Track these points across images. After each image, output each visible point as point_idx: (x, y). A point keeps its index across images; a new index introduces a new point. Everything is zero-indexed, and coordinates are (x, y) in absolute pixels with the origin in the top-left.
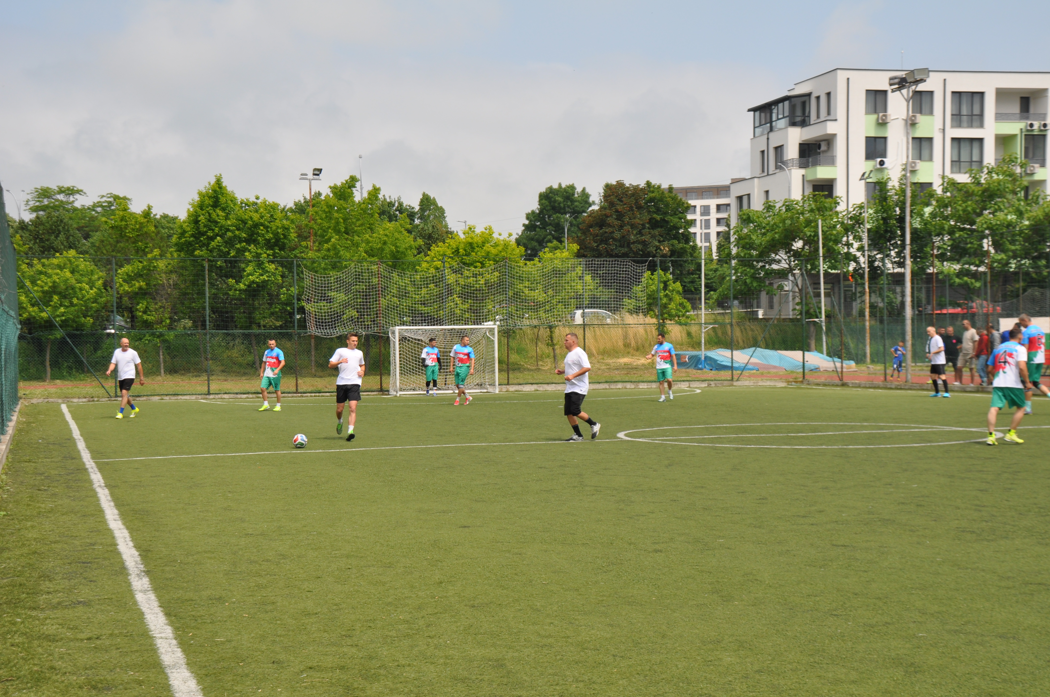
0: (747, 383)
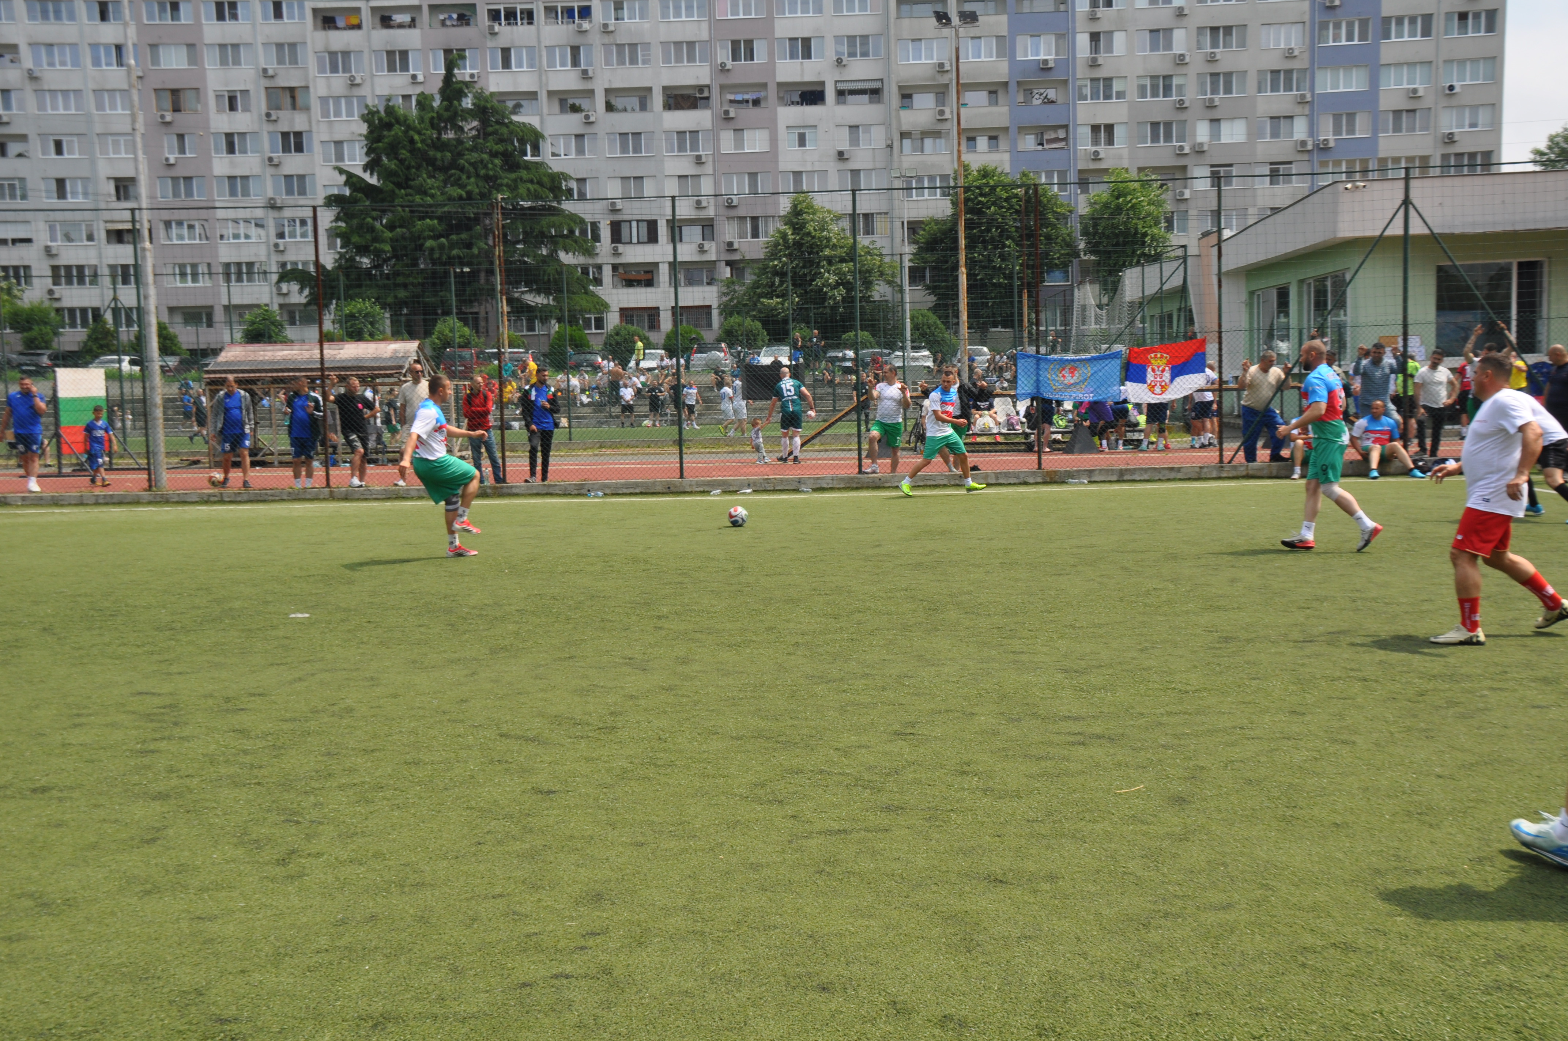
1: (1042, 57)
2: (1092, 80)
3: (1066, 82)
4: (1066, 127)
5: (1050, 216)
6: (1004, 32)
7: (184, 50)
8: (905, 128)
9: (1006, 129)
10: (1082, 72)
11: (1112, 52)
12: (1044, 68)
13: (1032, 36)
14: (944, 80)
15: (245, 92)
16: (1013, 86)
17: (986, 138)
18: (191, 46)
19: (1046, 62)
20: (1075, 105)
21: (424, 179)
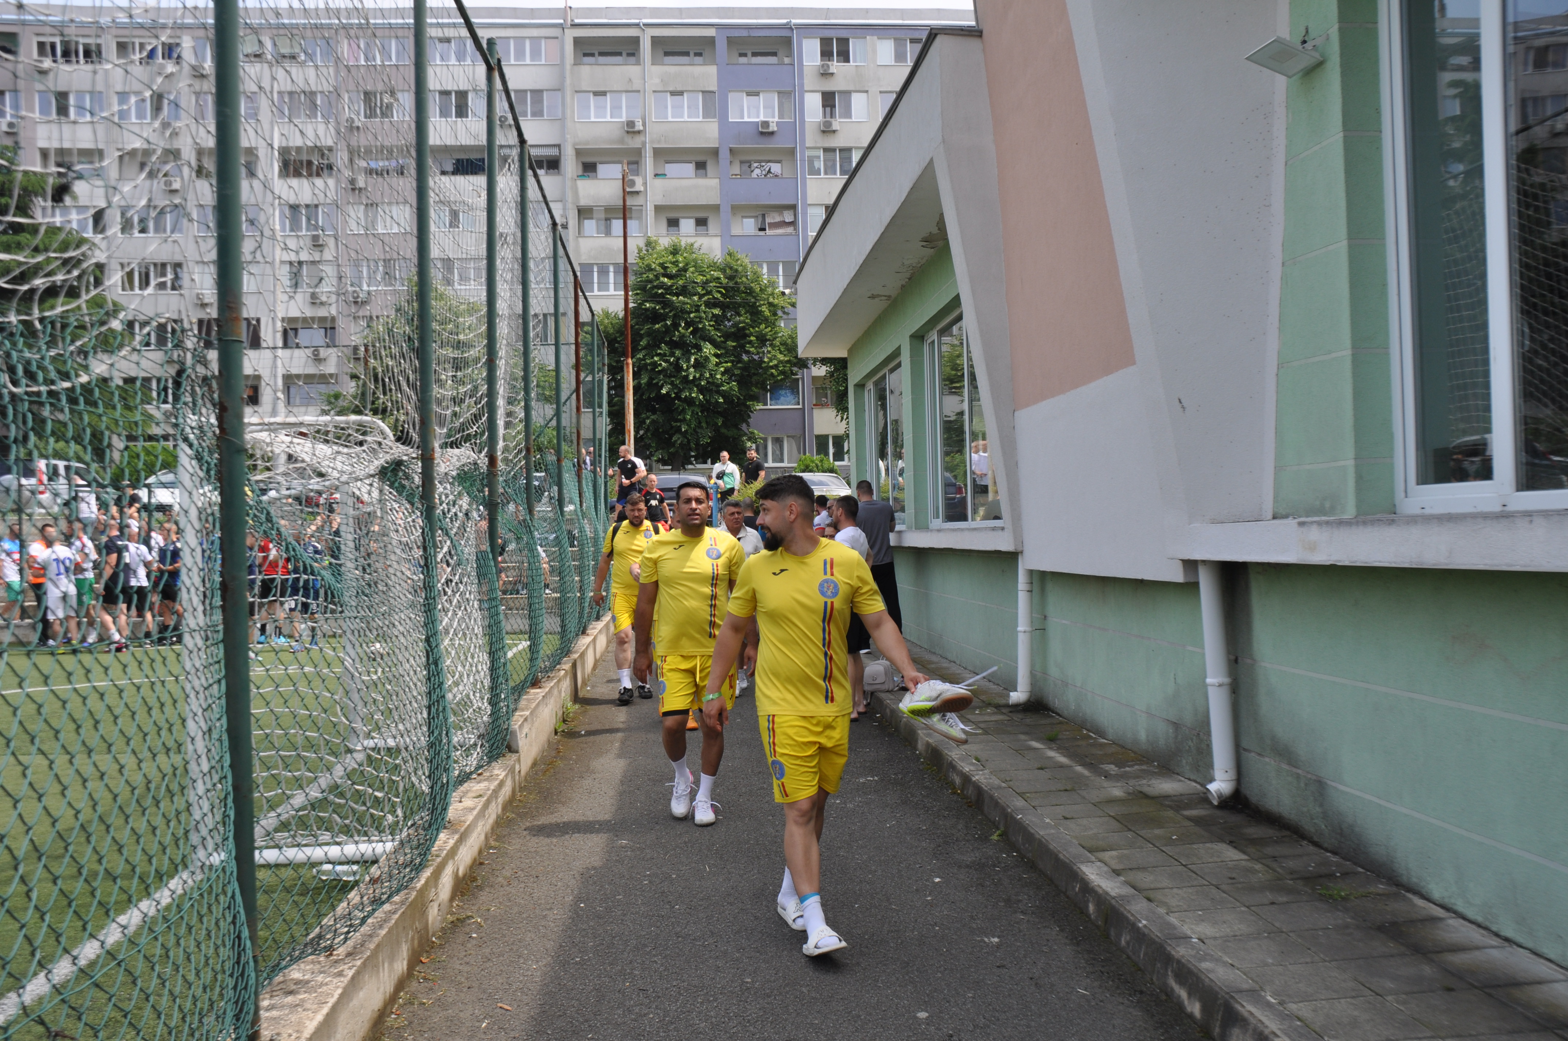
1: (762, 118)
2: (826, 150)
3: (792, 152)
4: (793, 207)
5: (764, 308)
6: (713, 87)
8: (583, 202)
9: (716, 208)
10: (812, 138)
11: (850, 117)
12: (764, 132)
13: (749, 94)
14: (634, 143)
16: (724, 154)
17: (692, 222)
19: (766, 124)
20: (804, 179)
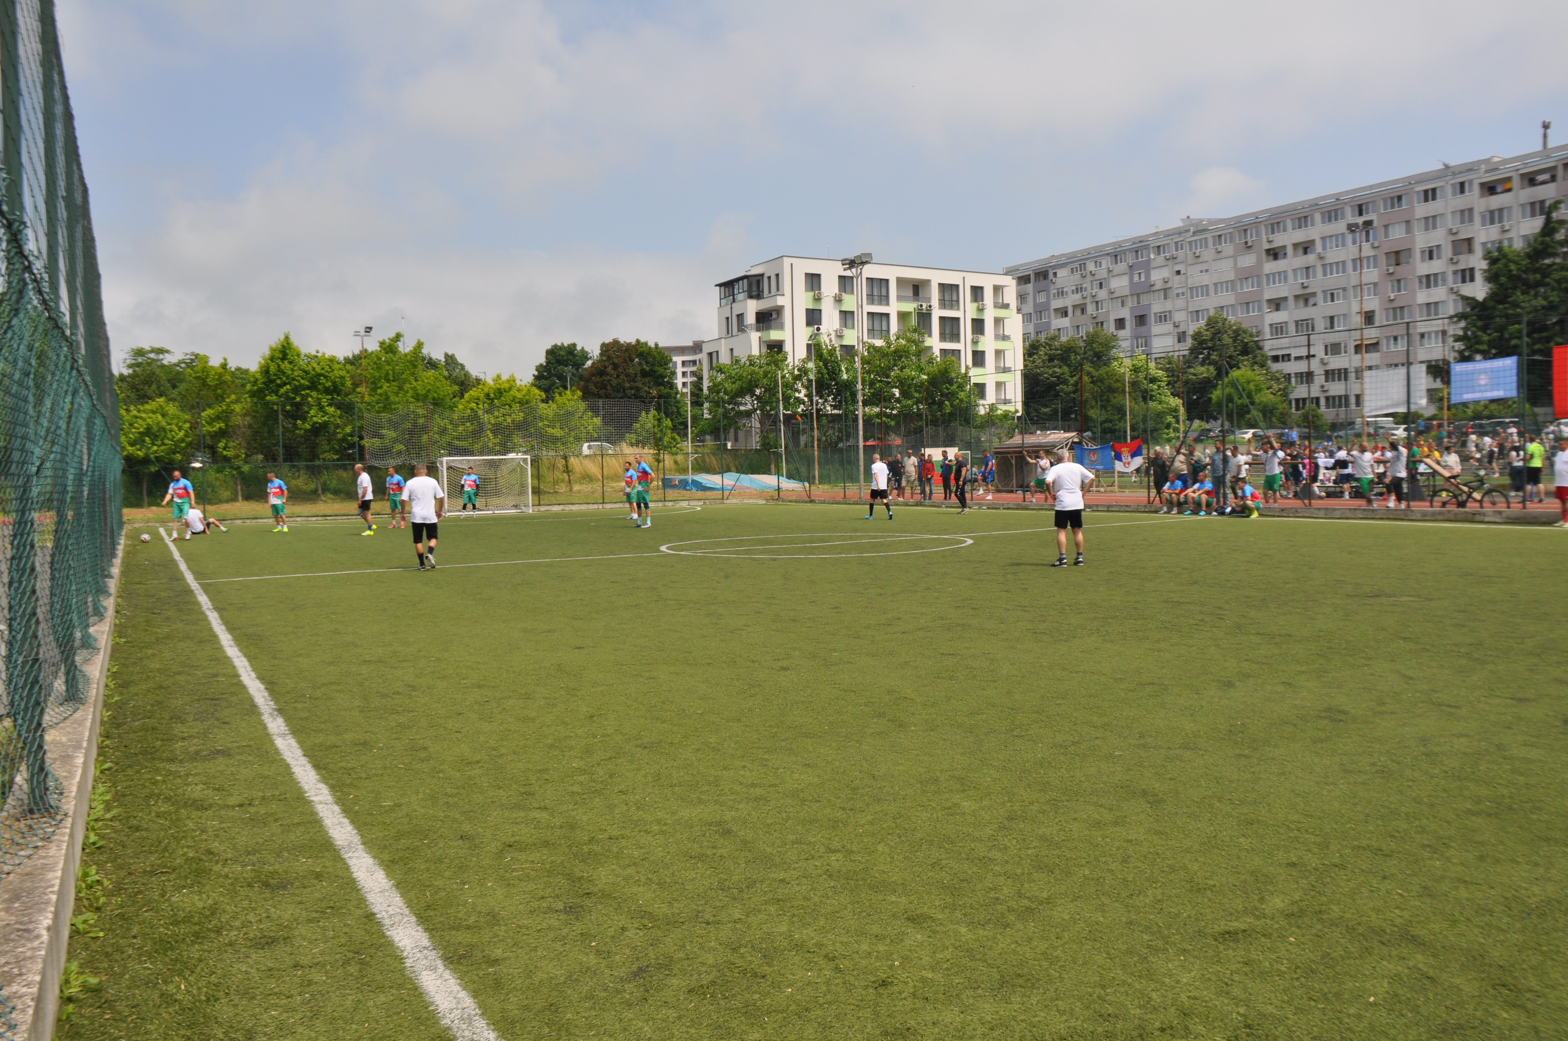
0: (734, 501)
7: (1404, 225)
15: (1438, 246)
18: (1408, 222)
21: (1519, 296)
